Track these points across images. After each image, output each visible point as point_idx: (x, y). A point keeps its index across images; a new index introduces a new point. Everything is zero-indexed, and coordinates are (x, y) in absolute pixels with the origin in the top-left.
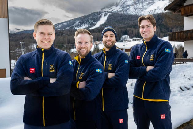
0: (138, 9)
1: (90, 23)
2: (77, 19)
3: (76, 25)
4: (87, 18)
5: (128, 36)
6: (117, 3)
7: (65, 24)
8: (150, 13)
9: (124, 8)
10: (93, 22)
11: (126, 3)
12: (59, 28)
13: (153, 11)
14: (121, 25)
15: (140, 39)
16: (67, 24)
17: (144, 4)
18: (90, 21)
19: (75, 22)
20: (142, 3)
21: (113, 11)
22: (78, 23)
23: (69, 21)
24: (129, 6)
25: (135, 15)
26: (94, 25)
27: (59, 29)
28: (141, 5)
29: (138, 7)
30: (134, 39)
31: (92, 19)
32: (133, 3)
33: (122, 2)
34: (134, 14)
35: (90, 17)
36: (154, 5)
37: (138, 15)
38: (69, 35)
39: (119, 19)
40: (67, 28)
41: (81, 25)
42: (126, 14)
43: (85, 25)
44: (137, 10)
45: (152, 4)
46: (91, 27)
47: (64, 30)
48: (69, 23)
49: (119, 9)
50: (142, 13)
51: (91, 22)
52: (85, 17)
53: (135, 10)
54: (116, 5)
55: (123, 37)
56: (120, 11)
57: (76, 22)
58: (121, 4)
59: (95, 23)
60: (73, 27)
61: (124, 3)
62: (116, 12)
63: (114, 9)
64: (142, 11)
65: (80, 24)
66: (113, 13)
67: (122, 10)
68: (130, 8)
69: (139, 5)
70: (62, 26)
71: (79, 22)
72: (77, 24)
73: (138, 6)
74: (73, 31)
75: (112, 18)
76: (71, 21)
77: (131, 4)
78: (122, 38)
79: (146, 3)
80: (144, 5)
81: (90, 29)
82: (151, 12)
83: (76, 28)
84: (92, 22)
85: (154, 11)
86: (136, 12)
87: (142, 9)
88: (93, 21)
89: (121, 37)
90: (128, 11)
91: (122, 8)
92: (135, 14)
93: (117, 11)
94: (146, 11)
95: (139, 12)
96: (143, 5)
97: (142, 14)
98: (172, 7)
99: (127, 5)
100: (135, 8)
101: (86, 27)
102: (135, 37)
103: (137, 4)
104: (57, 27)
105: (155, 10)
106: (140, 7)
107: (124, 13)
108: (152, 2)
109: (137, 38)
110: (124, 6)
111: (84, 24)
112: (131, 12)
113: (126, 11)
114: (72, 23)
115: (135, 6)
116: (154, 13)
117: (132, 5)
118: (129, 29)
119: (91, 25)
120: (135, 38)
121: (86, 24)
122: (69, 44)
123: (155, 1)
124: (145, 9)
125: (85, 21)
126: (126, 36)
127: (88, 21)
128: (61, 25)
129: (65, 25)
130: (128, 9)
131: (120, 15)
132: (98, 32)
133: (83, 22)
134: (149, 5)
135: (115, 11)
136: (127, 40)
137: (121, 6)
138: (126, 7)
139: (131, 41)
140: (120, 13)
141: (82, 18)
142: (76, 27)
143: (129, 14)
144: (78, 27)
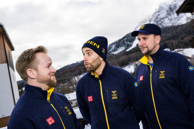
0: (174, 20)
1: (125, 45)
2: (113, 44)
3: (113, 50)
4: (123, 41)
6: (150, 19)
8: (187, 20)
9: (158, 22)
10: (129, 43)
11: (159, 17)
15: (182, 49)
18: (126, 42)
19: (111, 47)
22: (114, 47)
24: (163, 19)
25: (172, 26)
26: (131, 46)
29: (173, 17)
31: (127, 41)
32: (167, 14)
33: (154, 17)
35: (125, 39)
37: (175, 26)
41: (118, 49)
42: (162, 27)
43: (122, 48)
44: (172, 21)
46: (127, 49)
51: (127, 44)
52: (120, 40)
53: (171, 21)
54: (149, 21)
57: (112, 47)
58: (154, 19)
59: (131, 43)
60: (110, 52)
61: (157, 18)
64: (178, 20)
65: (117, 48)
68: (164, 20)
69: (174, 14)
74: (111, 57)
77: (165, 16)
81: (128, 50)
83: (113, 53)
84: (128, 44)
86: (172, 23)
88: (128, 42)
90: (163, 24)
91: (156, 22)
95: (175, 22)
97: (179, 23)
98: (185, 8)
99: (160, 19)
100: (169, 19)
101: (123, 50)
102: (176, 49)
103: (171, 14)
106: (175, 17)
110: (158, 20)
111: (121, 47)
112: (167, 24)
113: (161, 24)
115: (170, 17)
121: (123, 46)
124: (182, 17)
125: (121, 43)
127: (124, 43)
130: (163, 22)
132: (135, 52)
133: (119, 45)
137: (155, 20)
141: (117, 41)
142: (112, 52)
143: (165, 27)
144: (115, 52)
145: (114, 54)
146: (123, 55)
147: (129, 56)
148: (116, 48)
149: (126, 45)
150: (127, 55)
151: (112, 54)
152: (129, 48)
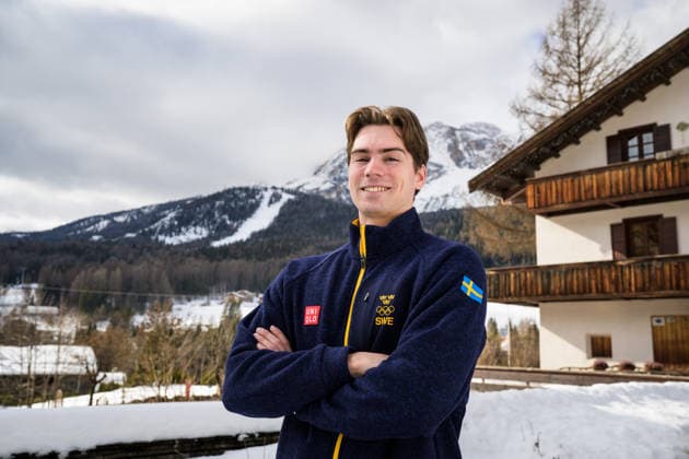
1: (215, 222)
2: (170, 206)
3: (163, 226)
4: (208, 206)
7: (120, 219)
8: (428, 204)
9: (340, 180)
10: (228, 222)
12: (97, 234)
13: (437, 199)
14: (327, 238)
16: (129, 220)
18: (217, 215)
19: (162, 214)
21: (301, 190)
22: (171, 219)
23: (139, 211)
26: (231, 231)
27: (96, 238)
31: (224, 210)
33: (335, 161)
35: (218, 203)
38: (131, 262)
39: (322, 215)
40: (129, 235)
41: (183, 229)
42: (348, 202)
43: (198, 229)
46: (217, 239)
47: (117, 242)
48: (135, 217)
49: (325, 182)
51: (219, 220)
52: (198, 202)
57: (165, 216)
58: (331, 168)
59: (235, 224)
60: (152, 232)
61: (341, 166)
62: (311, 191)
63: (308, 183)
65: (179, 226)
66: (301, 193)
67: (335, 188)
70: (109, 225)
71: (176, 218)
72: (167, 223)
74: (150, 249)
75: (296, 211)
76: (146, 211)
81: (216, 244)
82: (432, 203)
83: (161, 238)
84: (224, 221)
85: (441, 200)
88: (226, 217)
91: (335, 179)
93: (318, 189)
101: (200, 237)
104: (88, 229)
105: (447, 196)
107: (341, 199)
108: (437, 171)
110: (342, 175)
111: (195, 225)
114: (149, 220)
116: (443, 208)
119: (217, 229)
121: (203, 225)
122: (130, 294)
123: (445, 169)
125: (199, 213)
127: (210, 215)
128: (104, 224)
129: (120, 223)
131: (326, 205)
132: (242, 257)
133: (192, 218)
135: (308, 188)
137: (332, 173)
140: (327, 197)
141: (189, 202)
142: (160, 233)
144: (171, 236)
145: (163, 242)
146: (196, 256)
147: (217, 267)
148: (176, 223)
149: (216, 225)
150: (211, 261)
151: (157, 239)
152: (224, 237)
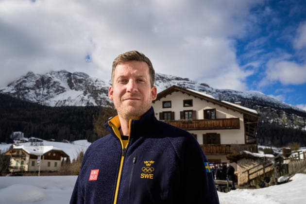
5: (23, 134)
17: (51, 90)
20: (48, 89)
28: (46, 91)
30: (31, 139)
34: (33, 101)
36: (63, 94)
45: (62, 93)
50: (47, 102)
55: (15, 133)
56: (14, 94)
73: (42, 91)
78: (13, 136)
79: (53, 90)
80: (51, 92)
87: (48, 96)
89: (11, 133)
92: (36, 101)
94: (52, 99)
96: (49, 91)
109: (36, 137)
117: (33, 89)
118: (25, 123)
120: (33, 138)
126: (20, 133)
134: (56, 93)
136: (21, 139)
138: (23, 90)
139: (26, 141)
